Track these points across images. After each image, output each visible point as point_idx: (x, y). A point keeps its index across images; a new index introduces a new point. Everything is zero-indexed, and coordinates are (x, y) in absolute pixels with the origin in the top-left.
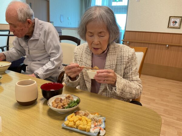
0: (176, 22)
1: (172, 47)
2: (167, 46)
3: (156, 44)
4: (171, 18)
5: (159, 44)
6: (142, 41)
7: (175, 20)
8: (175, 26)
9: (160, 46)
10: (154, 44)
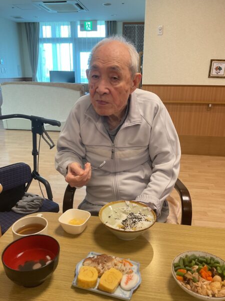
0: (220, 69)
1: (215, 107)
2: (210, 105)
3: (192, 104)
4: (213, 62)
5: (196, 104)
6: (169, 100)
7: (219, 65)
8: (219, 74)
9: (198, 107)
10: (188, 104)
